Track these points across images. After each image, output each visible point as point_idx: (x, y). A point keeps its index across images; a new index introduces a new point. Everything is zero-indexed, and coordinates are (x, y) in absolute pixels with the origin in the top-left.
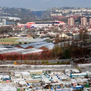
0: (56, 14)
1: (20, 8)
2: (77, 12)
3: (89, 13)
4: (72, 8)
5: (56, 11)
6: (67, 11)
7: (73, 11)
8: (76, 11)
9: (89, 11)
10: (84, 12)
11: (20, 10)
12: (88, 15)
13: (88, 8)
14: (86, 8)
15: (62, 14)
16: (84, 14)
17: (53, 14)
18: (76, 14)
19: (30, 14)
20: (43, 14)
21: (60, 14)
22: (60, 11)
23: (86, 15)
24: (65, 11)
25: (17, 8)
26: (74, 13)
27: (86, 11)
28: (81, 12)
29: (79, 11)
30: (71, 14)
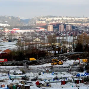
0: (40, 22)
1: (11, 16)
2: (59, 20)
3: (68, 21)
4: (55, 17)
5: (41, 19)
6: (50, 19)
7: (55, 19)
8: (57, 19)
9: (68, 19)
10: (64, 20)
11: (10, 18)
12: (68, 22)
13: (68, 17)
14: (67, 17)
15: (46, 22)
16: (64, 22)
17: (38, 21)
18: (57, 21)
19: (19, 21)
20: (30, 22)
21: (44, 22)
22: (44, 19)
23: (66, 23)
24: (48, 19)
25: (8, 16)
26: (56, 21)
27: (66, 19)
28: (62, 19)
29: (61, 19)
30: (54, 21)
